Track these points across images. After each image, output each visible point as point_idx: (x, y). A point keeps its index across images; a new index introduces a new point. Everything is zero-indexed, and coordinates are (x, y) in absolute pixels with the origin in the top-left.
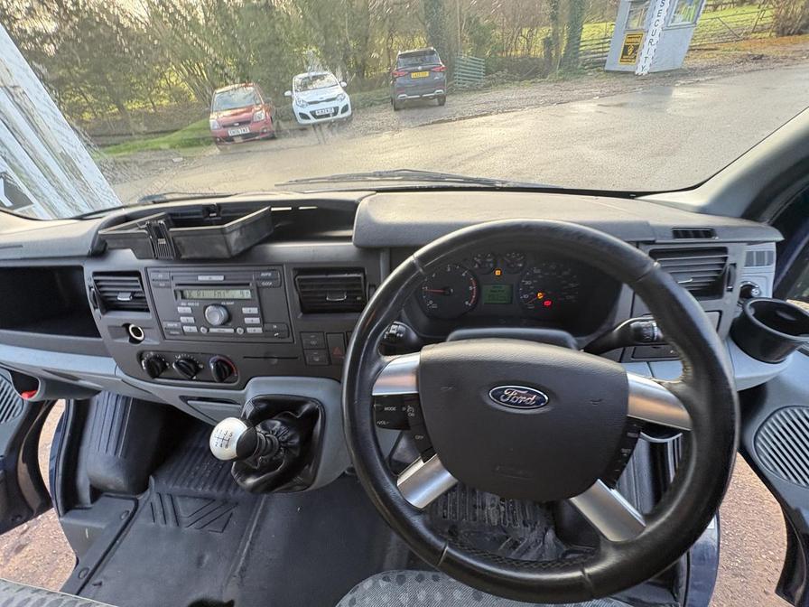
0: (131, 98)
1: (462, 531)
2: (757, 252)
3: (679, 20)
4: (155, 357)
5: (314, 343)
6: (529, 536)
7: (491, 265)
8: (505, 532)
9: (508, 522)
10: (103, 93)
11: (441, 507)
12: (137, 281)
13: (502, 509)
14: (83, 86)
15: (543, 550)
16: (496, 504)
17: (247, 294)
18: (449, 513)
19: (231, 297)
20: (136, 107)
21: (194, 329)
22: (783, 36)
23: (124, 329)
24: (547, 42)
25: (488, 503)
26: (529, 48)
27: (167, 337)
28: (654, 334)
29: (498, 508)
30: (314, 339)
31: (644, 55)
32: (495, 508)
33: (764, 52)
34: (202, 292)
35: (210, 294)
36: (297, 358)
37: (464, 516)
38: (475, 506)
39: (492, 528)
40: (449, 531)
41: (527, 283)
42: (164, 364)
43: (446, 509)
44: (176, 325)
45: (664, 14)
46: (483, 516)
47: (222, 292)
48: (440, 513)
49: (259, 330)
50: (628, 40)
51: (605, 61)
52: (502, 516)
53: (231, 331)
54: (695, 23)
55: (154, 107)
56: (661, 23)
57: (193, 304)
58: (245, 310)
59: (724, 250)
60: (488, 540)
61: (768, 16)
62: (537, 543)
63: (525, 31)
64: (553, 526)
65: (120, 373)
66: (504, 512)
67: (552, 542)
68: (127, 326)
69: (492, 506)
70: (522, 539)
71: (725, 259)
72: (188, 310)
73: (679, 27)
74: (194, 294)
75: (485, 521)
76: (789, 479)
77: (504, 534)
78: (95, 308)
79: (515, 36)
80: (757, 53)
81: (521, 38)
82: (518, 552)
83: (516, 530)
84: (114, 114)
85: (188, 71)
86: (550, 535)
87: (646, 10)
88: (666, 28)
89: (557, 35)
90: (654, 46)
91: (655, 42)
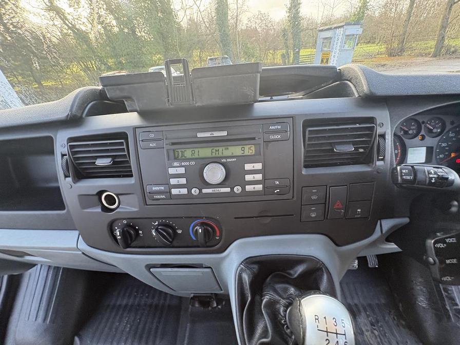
0: (47, 79)
3: (346, 47)
4: (128, 225)
5: (314, 197)
10: (29, 76)
12: (121, 144)
14: (17, 72)
17: (249, 150)
19: (230, 154)
20: (50, 84)
21: (184, 191)
22: (391, 56)
23: (97, 198)
24: (283, 56)
26: (274, 59)
27: (149, 202)
30: (314, 194)
31: (332, 62)
32: (370, 332)
33: (386, 62)
34: (196, 150)
35: (206, 152)
36: (293, 215)
42: (137, 231)
44: (163, 188)
45: (339, 44)
47: (220, 149)
49: (259, 187)
50: (323, 56)
53: (228, 190)
54: (353, 49)
55: (62, 84)
56: (338, 48)
57: (187, 163)
58: (248, 167)
61: (383, 48)
63: (271, 51)
65: (83, 246)
68: (100, 193)
72: (182, 171)
73: (347, 50)
74: (188, 153)
78: (66, 176)
79: (266, 53)
80: (383, 63)
81: (269, 54)
84: (35, 88)
85: (84, 65)
87: (330, 42)
88: (341, 50)
89: (287, 52)
90: (336, 58)
91: (336, 56)
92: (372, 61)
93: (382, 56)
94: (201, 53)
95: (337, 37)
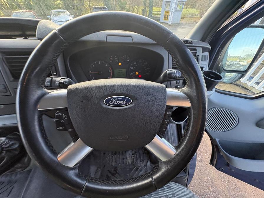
1: (119, 169)
2: (204, 56)
3: (178, 9)
6: (141, 165)
7: (117, 61)
8: (134, 165)
9: (135, 162)
11: (111, 162)
13: (133, 157)
15: (147, 168)
16: (131, 156)
18: (114, 163)
24: (143, 11)
25: (128, 157)
26: (138, 12)
28: (175, 76)
29: (132, 157)
31: (170, 18)
37: (120, 163)
38: (123, 159)
39: (130, 165)
40: (114, 170)
41: (132, 68)
43: (113, 162)
45: (174, 6)
46: (126, 161)
48: (110, 164)
50: (166, 13)
51: (160, 19)
52: (133, 160)
54: (182, 10)
56: (174, 9)
59: (195, 50)
60: (128, 170)
61: (198, 12)
62: (144, 167)
63: (136, 7)
64: (149, 160)
66: (134, 158)
67: (149, 165)
69: (129, 157)
70: (140, 167)
71: (196, 53)
73: (178, 11)
75: (127, 163)
76: (213, 130)
77: (134, 166)
79: (133, 8)
82: (139, 171)
83: (138, 164)
86: (149, 163)
87: (170, 4)
88: (175, 11)
89: (145, 8)
90: (172, 16)
91: (172, 14)
92: (192, 20)
93: (198, 17)
94: (90, 3)
95: (173, 2)
